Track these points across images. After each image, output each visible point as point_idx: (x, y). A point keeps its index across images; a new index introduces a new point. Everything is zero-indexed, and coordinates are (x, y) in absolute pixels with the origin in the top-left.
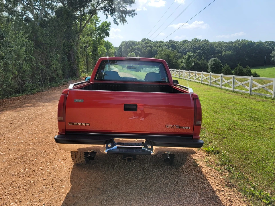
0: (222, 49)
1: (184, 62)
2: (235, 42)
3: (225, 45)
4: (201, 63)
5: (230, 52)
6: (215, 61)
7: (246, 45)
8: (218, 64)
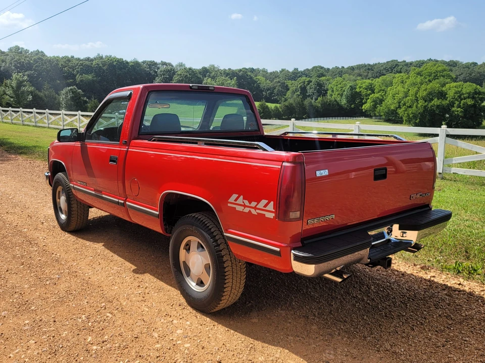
0: (73, 70)
1: (8, 93)
2: (95, 59)
3: (78, 63)
4: (45, 95)
5: (90, 77)
6: (73, 93)
7: (115, 66)
8: (80, 98)
